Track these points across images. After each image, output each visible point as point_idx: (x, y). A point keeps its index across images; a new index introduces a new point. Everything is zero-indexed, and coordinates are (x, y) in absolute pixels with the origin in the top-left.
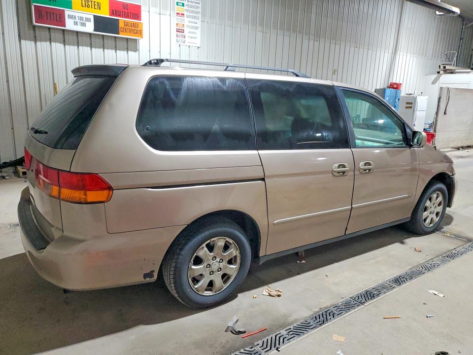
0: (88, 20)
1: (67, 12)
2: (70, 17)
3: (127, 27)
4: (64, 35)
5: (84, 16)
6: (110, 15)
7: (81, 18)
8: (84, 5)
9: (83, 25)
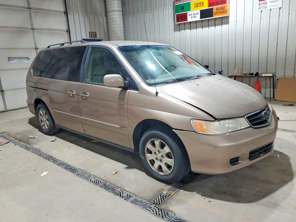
0: (197, 14)
1: (189, 13)
2: (189, 15)
3: (218, 11)
4: (190, 24)
5: (196, 12)
6: (208, 7)
7: (194, 14)
8: (196, 7)
9: (195, 17)
